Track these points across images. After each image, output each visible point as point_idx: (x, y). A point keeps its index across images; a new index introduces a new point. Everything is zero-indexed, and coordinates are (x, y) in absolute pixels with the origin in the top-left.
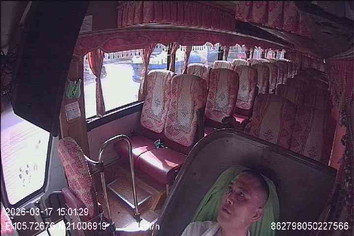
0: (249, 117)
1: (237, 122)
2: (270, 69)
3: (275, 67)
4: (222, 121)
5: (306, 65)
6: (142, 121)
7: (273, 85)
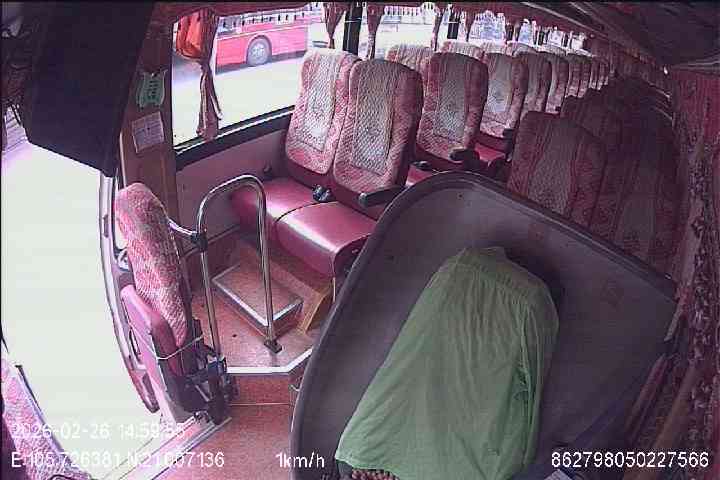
0: (507, 155)
1: (482, 161)
2: (553, 67)
3: (563, 64)
4: (451, 157)
5: (628, 69)
6: (288, 149)
7: (559, 98)
